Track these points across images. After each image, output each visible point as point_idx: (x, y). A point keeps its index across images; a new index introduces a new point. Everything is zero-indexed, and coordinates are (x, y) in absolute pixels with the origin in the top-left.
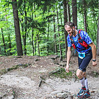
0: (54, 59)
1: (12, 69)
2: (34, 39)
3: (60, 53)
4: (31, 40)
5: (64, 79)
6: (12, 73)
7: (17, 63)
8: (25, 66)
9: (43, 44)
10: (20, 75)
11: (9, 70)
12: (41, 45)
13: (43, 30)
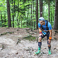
0: (27, 30)
1: (3, 34)
2: (19, 18)
3: (34, 27)
4: (17, 19)
5: (31, 41)
6: (3, 36)
7: (6, 31)
8: (11, 33)
9: (24, 21)
10: (7, 38)
11: (2, 35)
12: (23, 21)
13: (23, 13)
